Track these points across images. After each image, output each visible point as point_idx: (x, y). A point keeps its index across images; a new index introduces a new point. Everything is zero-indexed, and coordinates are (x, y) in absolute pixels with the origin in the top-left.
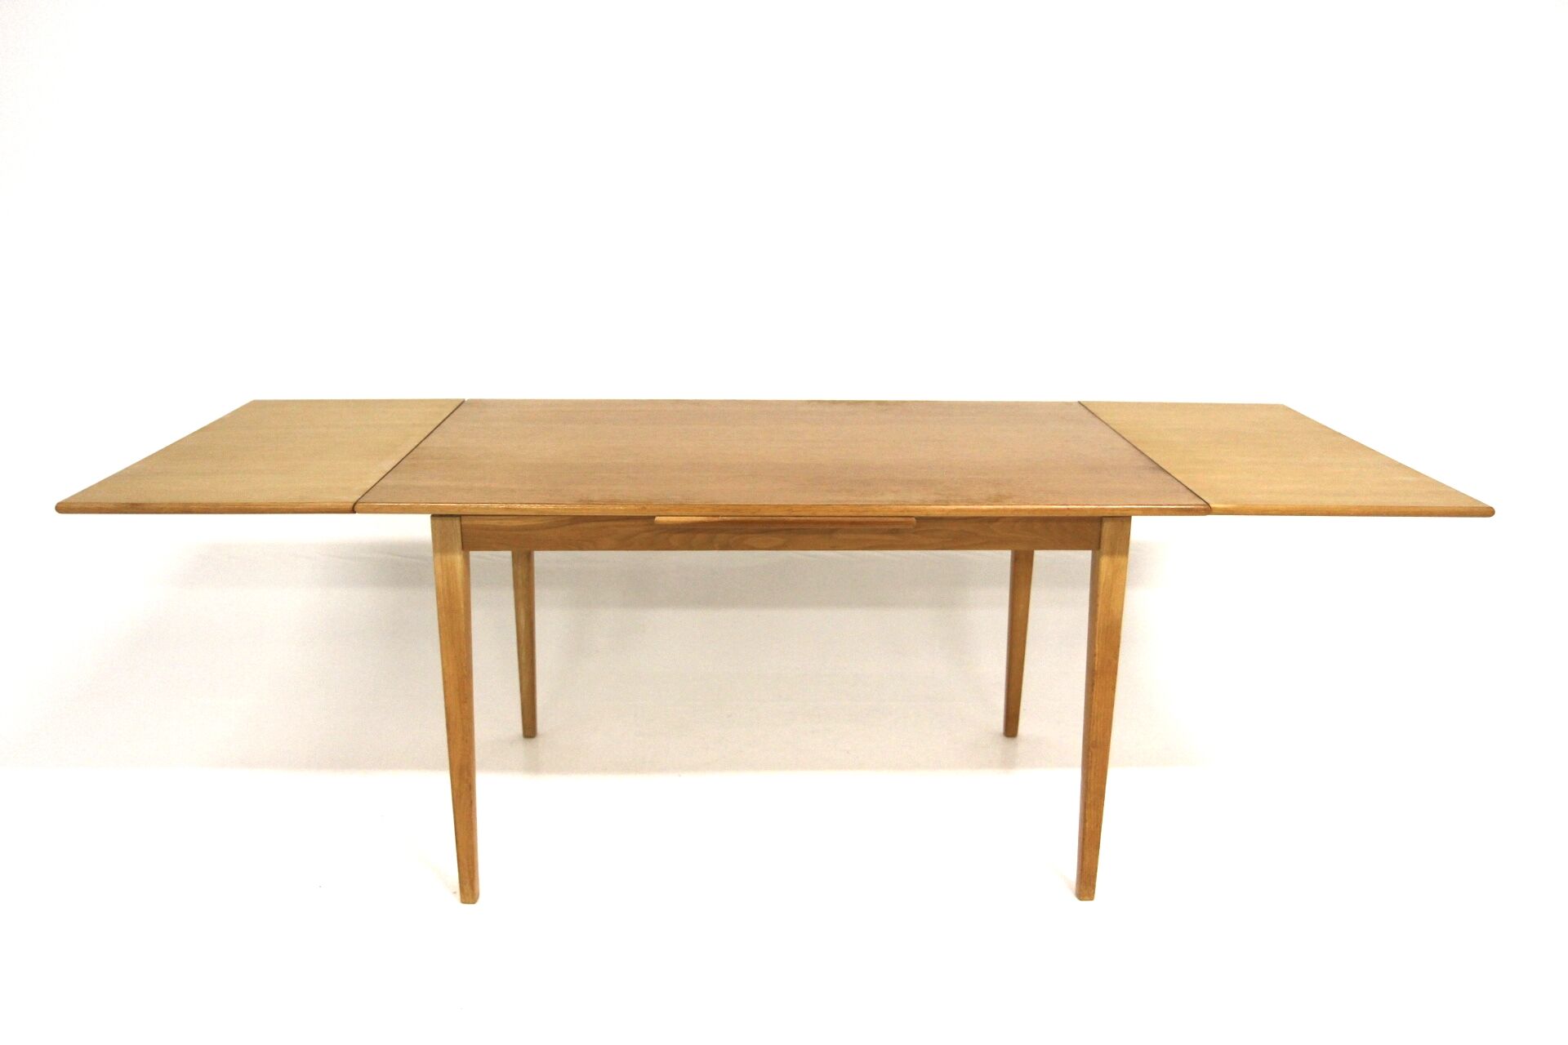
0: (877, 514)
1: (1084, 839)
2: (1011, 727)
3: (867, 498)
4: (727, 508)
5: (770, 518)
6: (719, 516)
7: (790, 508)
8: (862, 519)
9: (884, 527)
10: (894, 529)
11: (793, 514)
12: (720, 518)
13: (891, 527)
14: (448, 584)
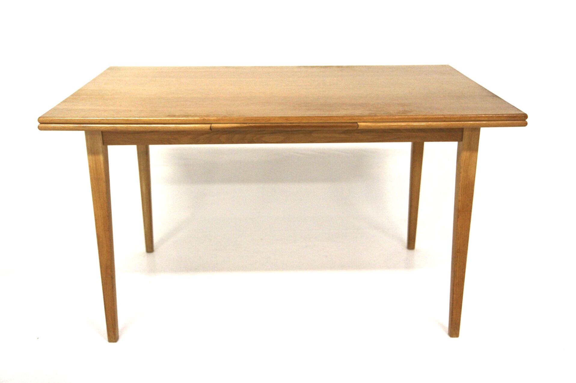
0: (336, 121)
1: (453, 304)
2: (411, 244)
3: (330, 113)
4: (252, 119)
5: (276, 124)
6: (247, 123)
7: (287, 118)
8: (327, 124)
9: (340, 129)
10: (346, 130)
11: (288, 122)
12: (248, 125)
13: (344, 129)
14: (96, 164)
